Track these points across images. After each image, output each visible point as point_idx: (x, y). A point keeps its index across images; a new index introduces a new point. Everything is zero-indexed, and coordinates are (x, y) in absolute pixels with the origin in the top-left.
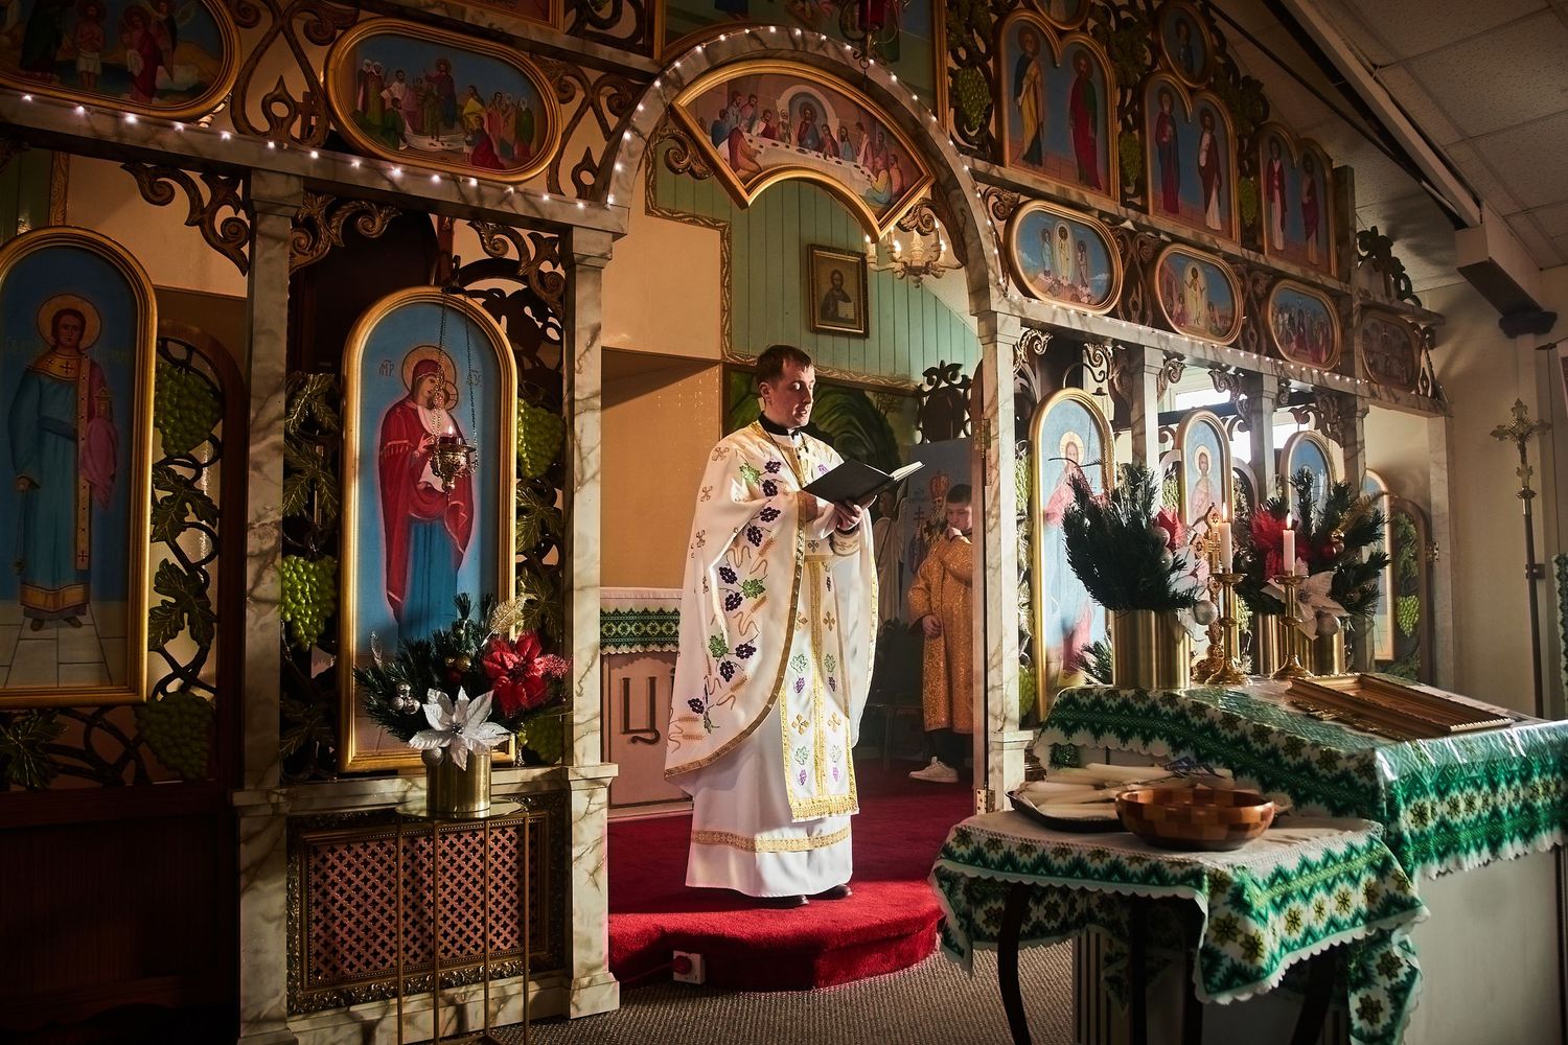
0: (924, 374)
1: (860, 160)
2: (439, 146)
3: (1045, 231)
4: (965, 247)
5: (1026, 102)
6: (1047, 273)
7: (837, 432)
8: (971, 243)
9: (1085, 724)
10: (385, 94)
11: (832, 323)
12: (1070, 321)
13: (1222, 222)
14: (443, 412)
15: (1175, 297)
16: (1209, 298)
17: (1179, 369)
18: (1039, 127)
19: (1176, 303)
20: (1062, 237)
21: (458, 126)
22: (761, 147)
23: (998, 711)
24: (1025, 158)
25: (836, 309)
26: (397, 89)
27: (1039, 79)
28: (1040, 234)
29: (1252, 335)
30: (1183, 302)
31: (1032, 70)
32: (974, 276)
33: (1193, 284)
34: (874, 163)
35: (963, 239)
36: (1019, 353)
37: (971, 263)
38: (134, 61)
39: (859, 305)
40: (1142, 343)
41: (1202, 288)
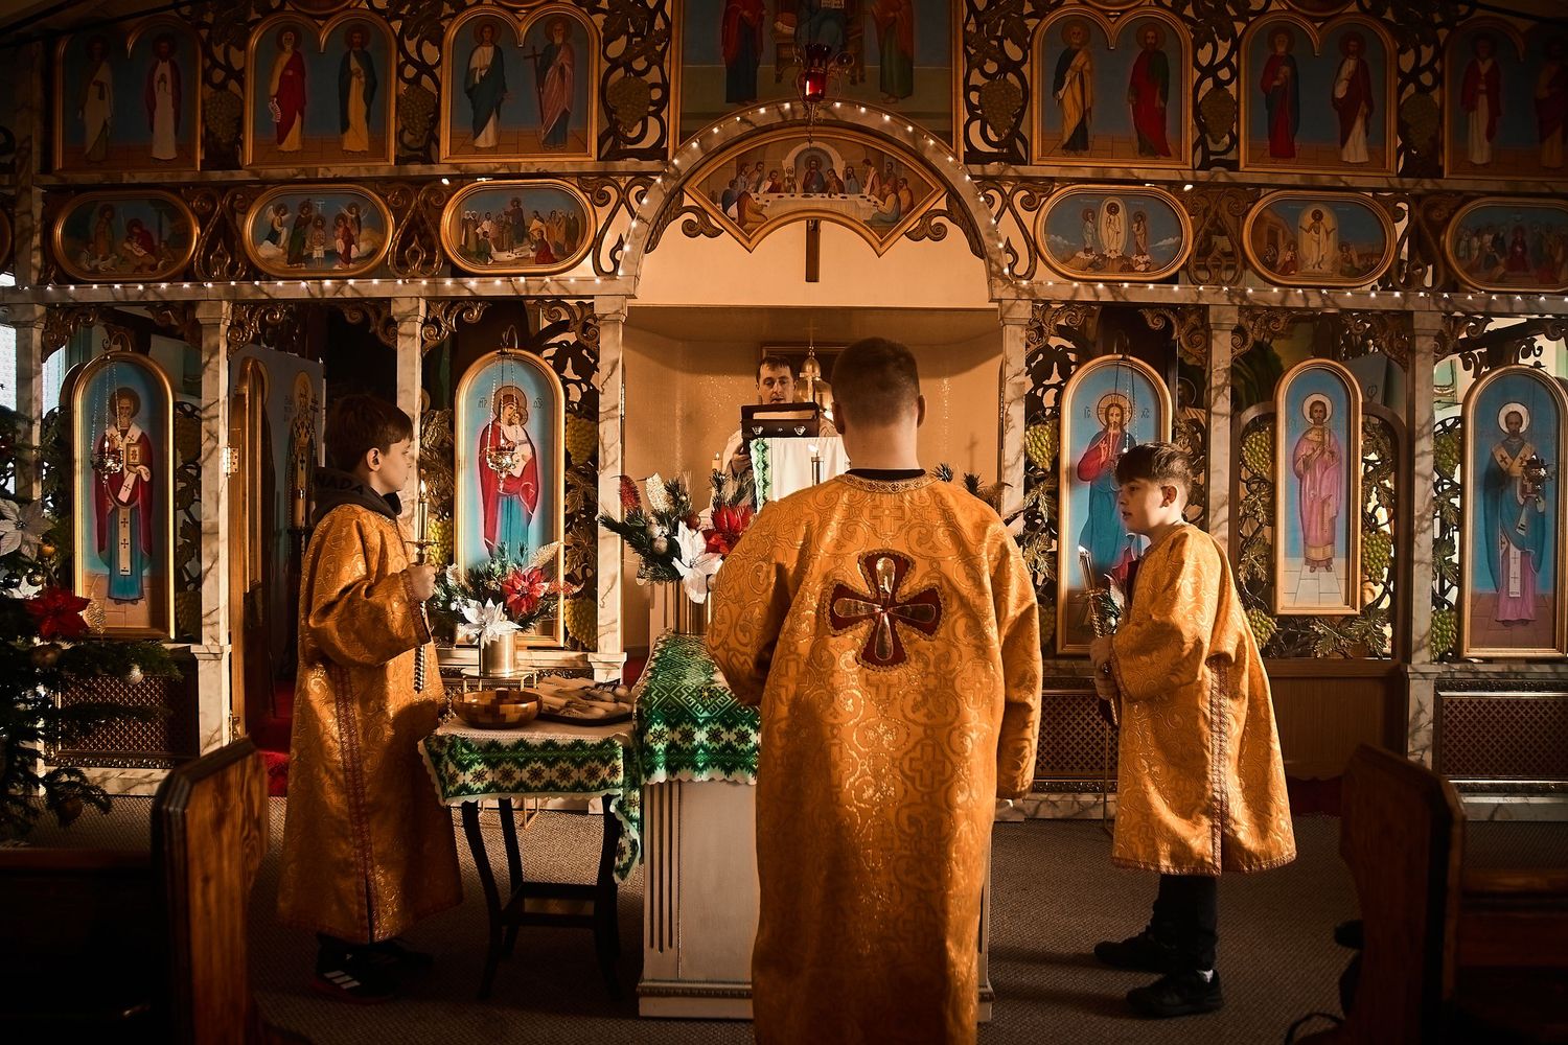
1: (866, 191)
2: (514, 256)
3: (1087, 211)
4: (980, 244)
5: (1070, 95)
6: (1087, 251)
10: (478, 230)
13: (1370, 152)
14: (518, 426)
15: (1279, 246)
16: (1339, 238)
18: (1085, 114)
19: (1280, 253)
20: (1111, 213)
21: (526, 240)
22: (768, 201)
24: (1065, 147)
26: (486, 225)
27: (1087, 67)
28: (1081, 215)
30: (1296, 247)
31: (1079, 60)
33: (1314, 228)
34: (881, 190)
36: (1046, 329)
38: (340, 246)
40: (1203, 302)
41: (1329, 230)
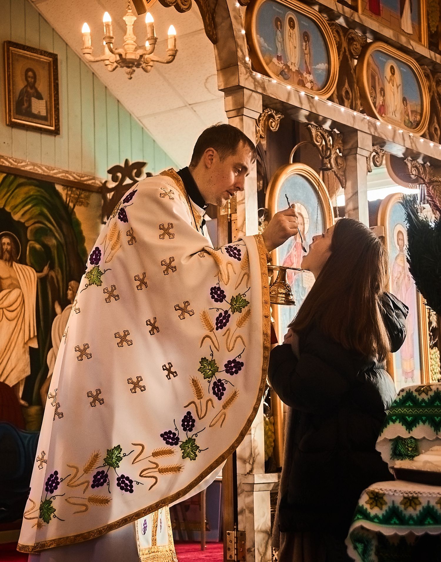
0: (109, 172)
3: (278, 20)
4: (215, 27)
6: (279, 58)
7: (32, 222)
8: (221, 23)
9: (424, 418)
11: (27, 119)
12: (301, 102)
13: (413, 27)
15: (378, 90)
16: (403, 94)
17: (381, 154)
19: (378, 95)
20: (291, 27)
23: (247, 455)
25: (30, 106)
28: (274, 22)
29: (436, 129)
30: (384, 96)
32: (224, 55)
33: (391, 80)
35: (213, 19)
36: (258, 128)
37: (221, 42)
39: (51, 102)
40: (356, 127)
41: (398, 85)
